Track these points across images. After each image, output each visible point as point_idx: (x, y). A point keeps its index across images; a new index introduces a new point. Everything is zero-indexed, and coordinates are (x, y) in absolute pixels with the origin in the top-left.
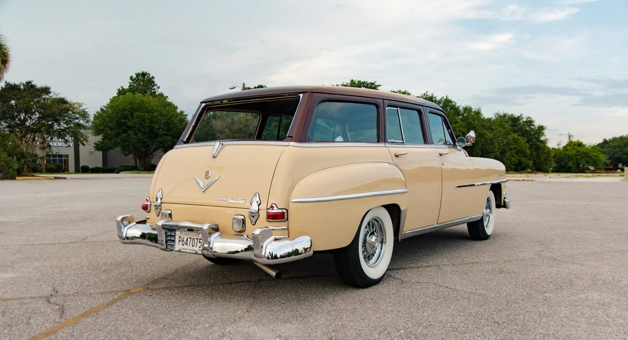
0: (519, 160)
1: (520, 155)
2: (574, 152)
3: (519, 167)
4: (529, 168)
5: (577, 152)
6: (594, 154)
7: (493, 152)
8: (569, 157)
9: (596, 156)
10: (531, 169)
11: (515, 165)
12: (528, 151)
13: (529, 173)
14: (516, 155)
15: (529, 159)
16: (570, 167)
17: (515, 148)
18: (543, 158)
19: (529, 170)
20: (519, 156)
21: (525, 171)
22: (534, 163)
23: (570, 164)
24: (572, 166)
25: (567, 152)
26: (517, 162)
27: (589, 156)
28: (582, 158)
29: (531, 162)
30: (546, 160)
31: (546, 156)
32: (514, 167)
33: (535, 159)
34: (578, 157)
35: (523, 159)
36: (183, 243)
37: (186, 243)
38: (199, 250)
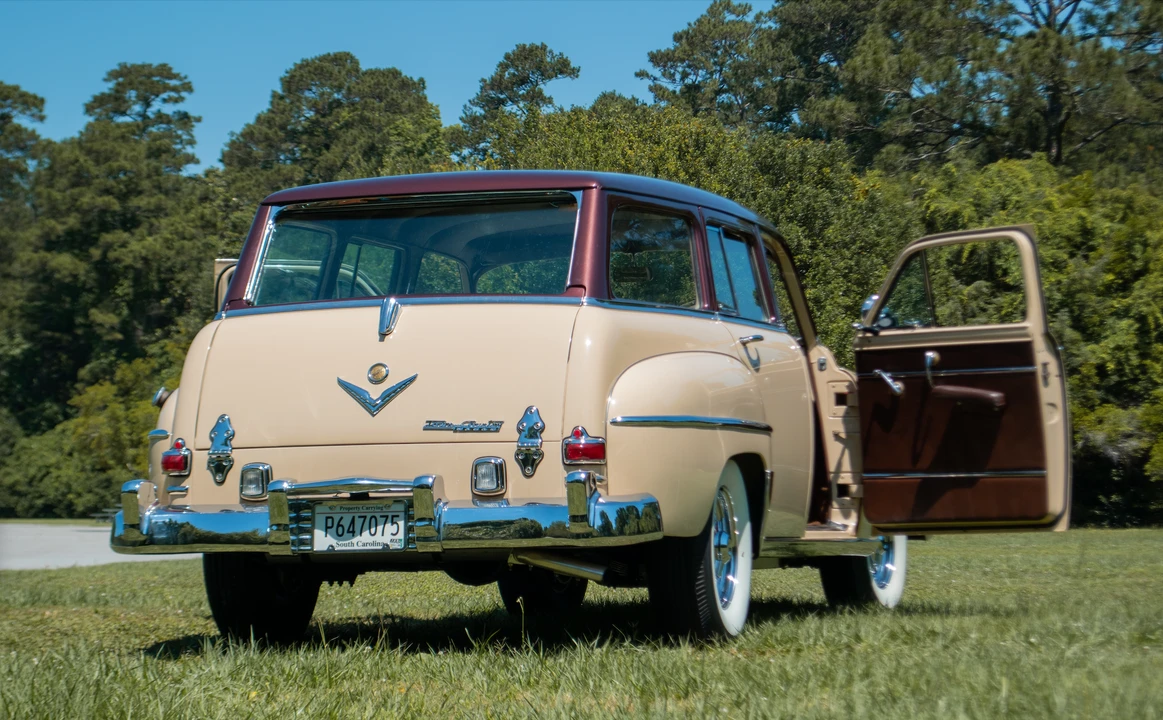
36: (340, 532)
37: (351, 529)
38: (392, 541)
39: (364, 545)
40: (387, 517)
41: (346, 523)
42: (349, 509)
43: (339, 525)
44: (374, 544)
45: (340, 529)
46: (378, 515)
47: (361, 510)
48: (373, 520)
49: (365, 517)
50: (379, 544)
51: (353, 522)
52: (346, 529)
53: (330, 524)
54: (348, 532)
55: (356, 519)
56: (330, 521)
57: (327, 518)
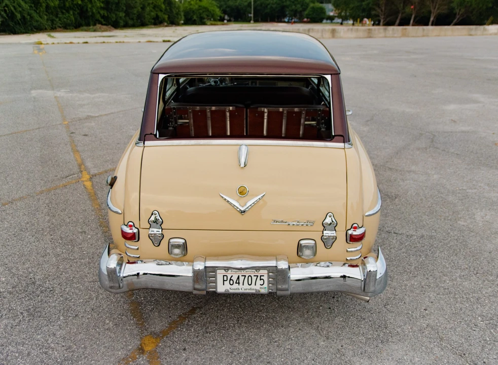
0: (157, 15)
1: (157, 9)
2: (197, 6)
3: (157, 21)
4: (165, 21)
5: (200, 6)
6: (212, 8)
7: (136, 8)
8: (193, 12)
9: (213, 11)
10: (167, 23)
11: (154, 19)
12: (163, 6)
13: (166, 26)
14: (153, 10)
15: (164, 13)
16: (195, 20)
17: (152, 3)
18: (175, 12)
19: (166, 24)
20: (156, 11)
21: (162, 25)
22: (169, 18)
23: (195, 17)
24: (196, 19)
25: (191, 7)
26: (155, 16)
27: (208, 11)
28: (203, 12)
29: (166, 17)
30: (177, 14)
31: (177, 11)
32: (153, 21)
33: (169, 14)
34: (201, 11)
35: (160, 14)
36: (231, 283)
37: (238, 282)
38: (260, 288)
39: (245, 290)
40: (257, 276)
41: (235, 278)
42: (236, 272)
43: (230, 280)
44: (250, 289)
45: (231, 282)
46: (252, 275)
47: (243, 272)
48: (250, 277)
49: (245, 276)
50: (253, 289)
51: (238, 278)
52: (235, 282)
53: (225, 279)
54: (236, 283)
55: (240, 277)
56: (225, 278)
57: (224, 276)
